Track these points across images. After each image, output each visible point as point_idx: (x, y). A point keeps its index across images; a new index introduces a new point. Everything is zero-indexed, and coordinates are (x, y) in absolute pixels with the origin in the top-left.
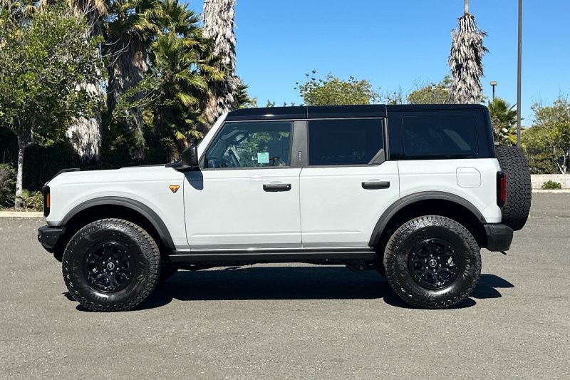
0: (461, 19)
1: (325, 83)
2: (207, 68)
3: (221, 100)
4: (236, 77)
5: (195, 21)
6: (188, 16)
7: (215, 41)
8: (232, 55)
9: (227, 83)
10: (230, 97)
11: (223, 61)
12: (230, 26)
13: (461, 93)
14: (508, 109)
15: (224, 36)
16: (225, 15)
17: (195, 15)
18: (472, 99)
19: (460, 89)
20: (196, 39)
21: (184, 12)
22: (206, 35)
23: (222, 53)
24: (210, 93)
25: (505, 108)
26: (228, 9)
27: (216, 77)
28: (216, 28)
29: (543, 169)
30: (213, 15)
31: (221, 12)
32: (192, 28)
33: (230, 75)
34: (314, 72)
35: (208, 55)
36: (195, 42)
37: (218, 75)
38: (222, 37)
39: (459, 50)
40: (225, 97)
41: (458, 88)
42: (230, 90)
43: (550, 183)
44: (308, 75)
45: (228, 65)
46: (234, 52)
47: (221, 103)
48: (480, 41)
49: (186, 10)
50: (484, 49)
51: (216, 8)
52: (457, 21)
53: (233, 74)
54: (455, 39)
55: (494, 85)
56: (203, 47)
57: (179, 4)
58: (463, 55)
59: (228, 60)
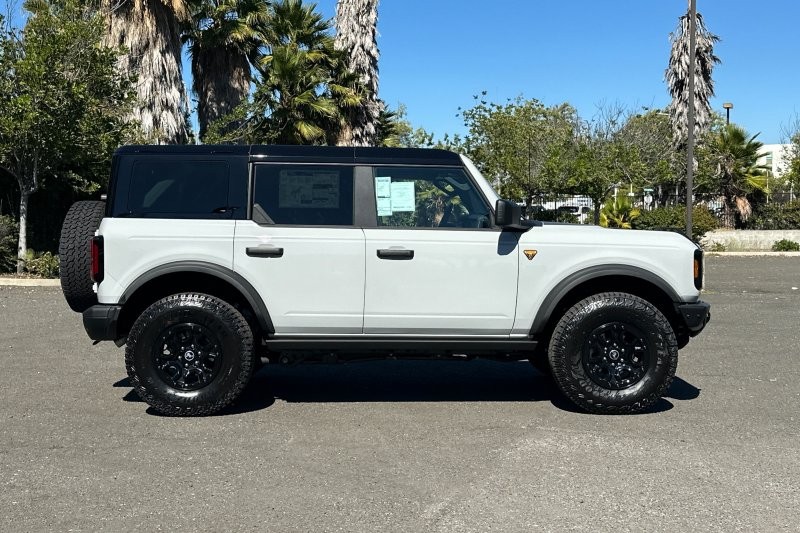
0: (683, 18)
1: (498, 108)
2: (339, 88)
3: (358, 132)
4: (379, 101)
5: (323, 27)
6: (314, 22)
7: (350, 54)
8: (373, 72)
9: (366, 108)
10: (371, 128)
11: (361, 80)
12: (371, 34)
13: (682, 119)
14: (747, 141)
15: (362, 46)
16: (364, 20)
17: (324, 20)
18: (697, 127)
19: (681, 114)
20: (325, 51)
21: (309, 16)
22: (338, 46)
23: (360, 70)
24: (343, 122)
25: (743, 139)
26: (369, 12)
27: (351, 101)
28: (352, 37)
29: (794, 223)
30: (348, 20)
31: (358, 15)
32: (320, 37)
33: (371, 97)
34: (484, 93)
35: (341, 73)
36: (323, 56)
37: (353, 98)
38: (361, 49)
39: (680, 62)
40: (363, 128)
41: (678, 111)
42: (370, 119)
43: (783, 242)
44: (476, 98)
45: (366, 86)
46: (376, 68)
47: (357, 136)
48: (709, 49)
49: (312, 13)
50: (715, 59)
51: (352, 9)
52: (678, 22)
53: (374, 97)
54: (675, 45)
55: (728, 109)
56: (334, 62)
57: (303, 6)
58: (685, 67)
59: (367, 78)
